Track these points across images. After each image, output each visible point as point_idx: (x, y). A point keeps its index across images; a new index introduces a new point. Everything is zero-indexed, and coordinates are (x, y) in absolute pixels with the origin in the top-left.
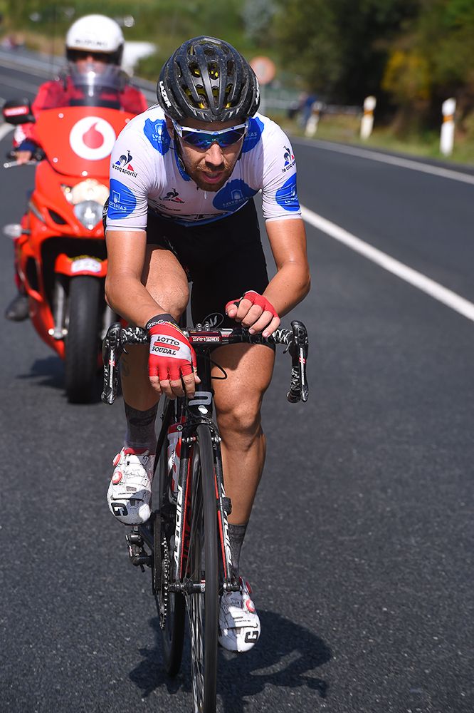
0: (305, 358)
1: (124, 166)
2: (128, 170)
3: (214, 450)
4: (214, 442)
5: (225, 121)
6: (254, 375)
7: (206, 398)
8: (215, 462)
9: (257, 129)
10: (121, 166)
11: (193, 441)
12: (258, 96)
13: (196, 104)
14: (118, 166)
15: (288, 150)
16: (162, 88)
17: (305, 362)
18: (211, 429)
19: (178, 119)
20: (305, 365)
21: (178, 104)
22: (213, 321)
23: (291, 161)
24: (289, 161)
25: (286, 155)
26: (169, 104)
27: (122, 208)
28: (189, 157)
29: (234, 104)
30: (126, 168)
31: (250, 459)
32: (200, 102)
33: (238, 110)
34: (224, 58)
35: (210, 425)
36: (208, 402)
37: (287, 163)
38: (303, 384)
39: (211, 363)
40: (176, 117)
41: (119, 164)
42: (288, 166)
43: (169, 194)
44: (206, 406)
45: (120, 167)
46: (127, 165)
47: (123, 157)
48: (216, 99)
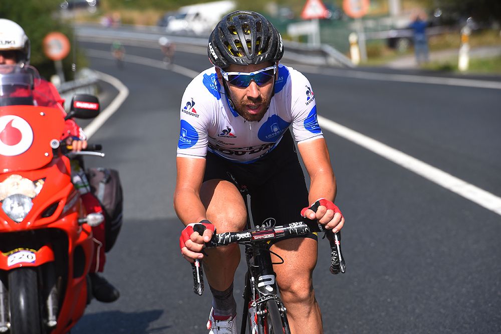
0: (339, 240)
1: (189, 110)
2: (193, 113)
3: (282, 318)
4: (281, 312)
5: (257, 64)
6: (302, 260)
7: (270, 280)
8: (284, 326)
9: (284, 74)
10: (188, 110)
11: (266, 313)
12: (282, 46)
13: (236, 54)
14: (185, 110)
15: (309, 88)
16: (211, 47)
17: (340, 243)
18: (277, 302)
19: (224, 67)
20: (340, 245)
21: (223, 56)
22: (269, 224)
23: (311, 97)
24: (310, 97)
25: (307, 92)
26: (216, 57)
27: (188, 141)
28: (235, 96)
29: (264, 51)
30: (191, 111)
31: (311, 323)
32: (238, 52)
33: (266, 55)
34: (253, 20)
35: (276, 299)
36: (272, 282)
37: (308, 98)
38: (340, 259)
39: (271, 253)
40: (222, 66)
41: (186, 109)
42: (309, 100)
43: (225, 131)
44: (271, 286)
45: (186, 110)
46: (192, 109)
47: (189, 103)
48: (250, 49)
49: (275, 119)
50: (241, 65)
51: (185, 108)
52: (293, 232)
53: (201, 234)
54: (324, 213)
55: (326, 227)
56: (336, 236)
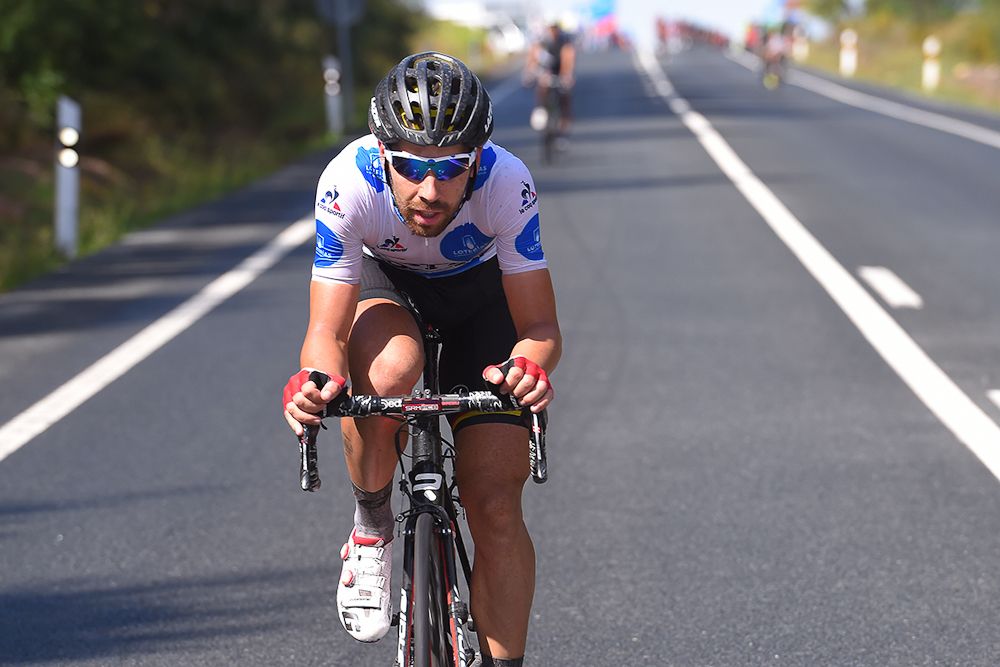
0: (540, 425)
1: (329, 204)
2: (334, 210)
5: (442, 146)
7: (433, 481)
9: (489, 158)
12: (489, 123)
13: (409, 124)
14: (323, 204)
15: (527, 186)
16: (373, 105)
17: (540, 430)
18: (438, 519)
19: (389, 142)
20: (540, 434)
21: (389, 123)
23: (531, 200)
24: (529, 199)
25: (524, 193)
26: (378, 124)
27: (325, 255)
30: (331, 206)
33: (460, 134)
34: (449, 74)
36: (436, 486)
37: (525, 202)
38: (539, 458)
40: (385, 139)
41: (325, 202)
42: (526, 205)
43: (388, 241)
44: (434, 492)
46: (333, 203)
47: (329, 194)
48: (433, 120)
49: (470, 229)
50: (415, 144)
51: (323, 201)
52: (475, 407)
53: (320, 386)
54: (519, 379)
55: (522, 402)
56: (535, 416)
